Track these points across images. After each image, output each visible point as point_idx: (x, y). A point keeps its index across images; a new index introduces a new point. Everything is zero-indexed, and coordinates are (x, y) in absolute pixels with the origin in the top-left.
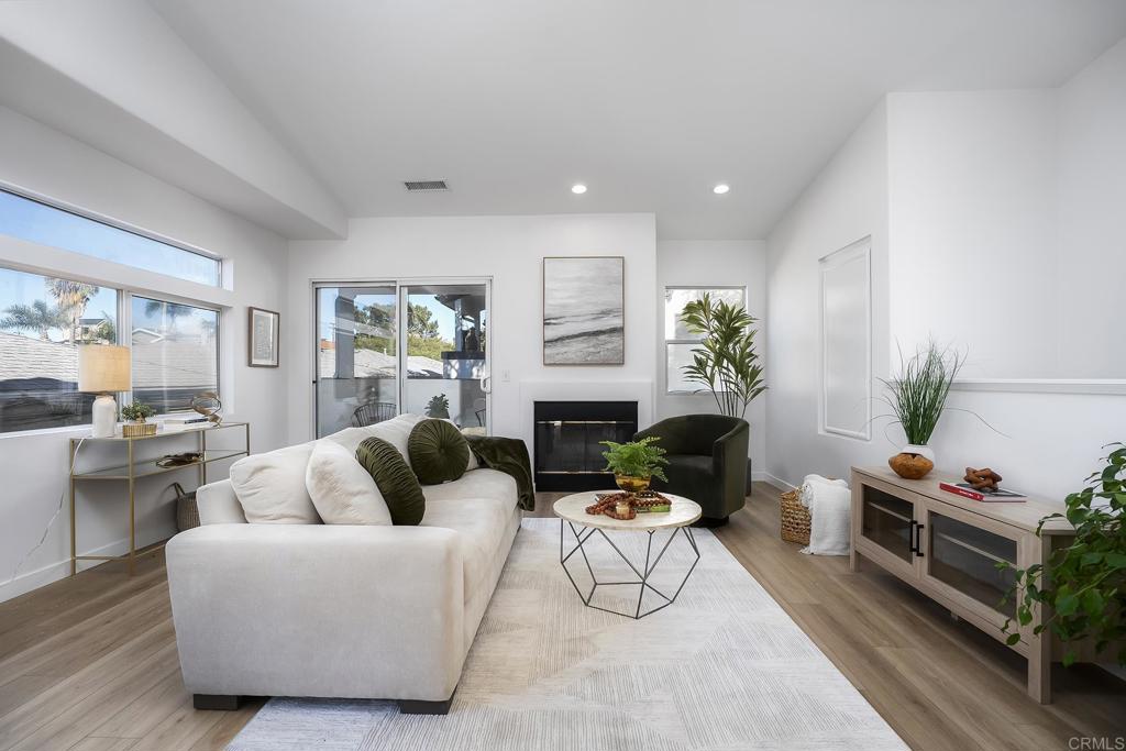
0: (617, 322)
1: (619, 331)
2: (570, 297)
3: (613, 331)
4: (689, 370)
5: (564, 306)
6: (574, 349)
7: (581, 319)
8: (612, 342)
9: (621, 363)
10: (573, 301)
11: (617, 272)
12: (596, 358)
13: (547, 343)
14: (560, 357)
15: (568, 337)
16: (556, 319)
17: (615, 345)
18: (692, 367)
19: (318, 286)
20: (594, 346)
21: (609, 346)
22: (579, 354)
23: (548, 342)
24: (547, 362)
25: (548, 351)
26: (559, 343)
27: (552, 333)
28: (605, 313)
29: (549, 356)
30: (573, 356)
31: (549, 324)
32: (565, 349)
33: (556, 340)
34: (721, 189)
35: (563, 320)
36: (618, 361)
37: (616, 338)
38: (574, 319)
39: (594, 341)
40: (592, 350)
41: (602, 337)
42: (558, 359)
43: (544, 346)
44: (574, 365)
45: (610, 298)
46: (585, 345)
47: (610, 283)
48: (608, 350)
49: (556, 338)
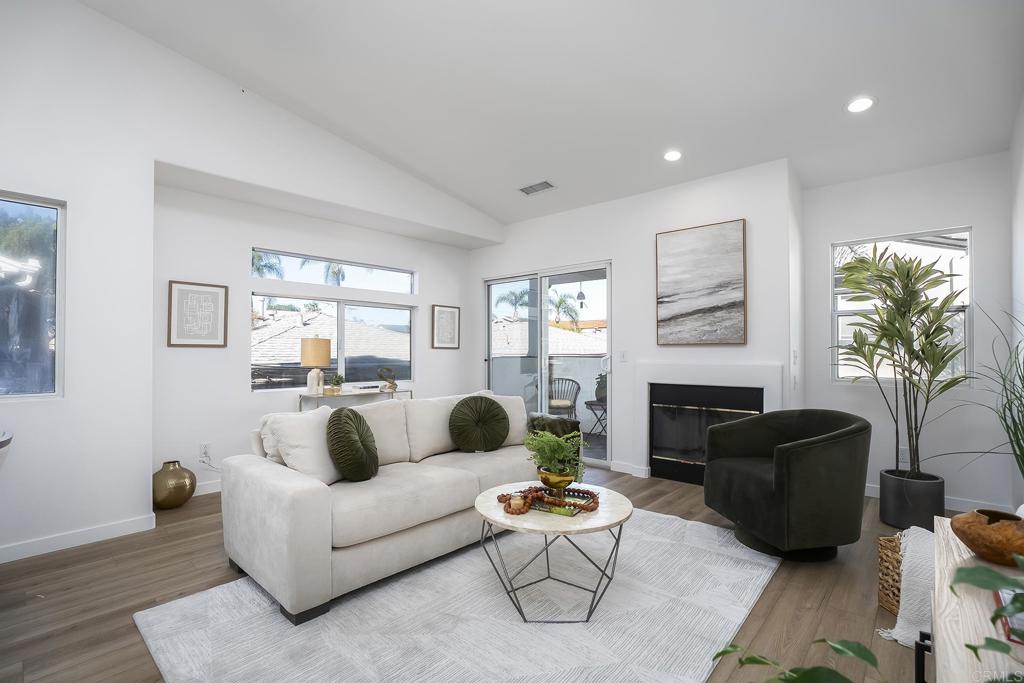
0: (736, 296)
1: (741, 305)
2: (684, 272)
3: (732, 306)
5: (677, 282)
6: (689, 328)
7: (697, 294)
8: (730, 319)
9: (743, 342)
10: (687, 276)
11: (737, 238)
12: (713, 337)
13: (661, 322)
14: (671, 337)
15: (682, 316)
16: (666, 297)
17: (733, 322)
19: (489, 283)
20: (709, 324)
21: (727, 323)
22: (694, 333)
24: (660, 342)
25: (662, 331)
26: (672, 322)
27: (666, 311)
28: (722, 286)
29: (662, 336)
30: (687, 336)
31: (661, 302)
32: (679, 328)
33: (670, 319)
34: (860, 105)
35: (676, 297)
36: (739, 340)
37: (736, 316)
38: (691, 295)
39: (710, 318)
40: (707, 328)
41: (719, 314)
42: (672, 339)
43: (658, 327)
44: (688, 345)
45: (731, 269)
46: (700, 323)
47: (727, 252)
48: (726, 327)
49: (669, 317)
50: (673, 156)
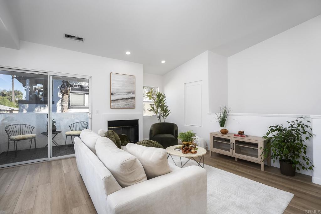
0: (133, 96)
1: (134, 98)
3: (132, 98)
4: (150, 110)
5: (117, 89)
6: (121, 104)
7: (123, 94)
9: (134, 108)
10: (120, 88)
11: (133, 80)
12: (127, 106)
15: (119, 100)
16: (114, 93)
17: (132, 102)
18: (150, 109)
21: (131, 103)
23: (113, 101)
24: (112, 107)
25: (112, 104)
26: (116, 101)
27: (113, 98)
28: (130, 92)
30: (120, 106)
31: (112, 95)
32: (118, 103)
34: (163, 62)
35: (117, 94)
36: (133, 107)
37: (133, 100)
38: (121, 94)
39: (127, 101)
40: (126, 104)
41: (129, 100)
42: (116, 107)
43: (111, 102)
44: (121, 108)
45: (131, 88)
46: (124, 102)
47: (131, 83)
48: (131, 104)
49: (115, 99)
50: (128, 53)
